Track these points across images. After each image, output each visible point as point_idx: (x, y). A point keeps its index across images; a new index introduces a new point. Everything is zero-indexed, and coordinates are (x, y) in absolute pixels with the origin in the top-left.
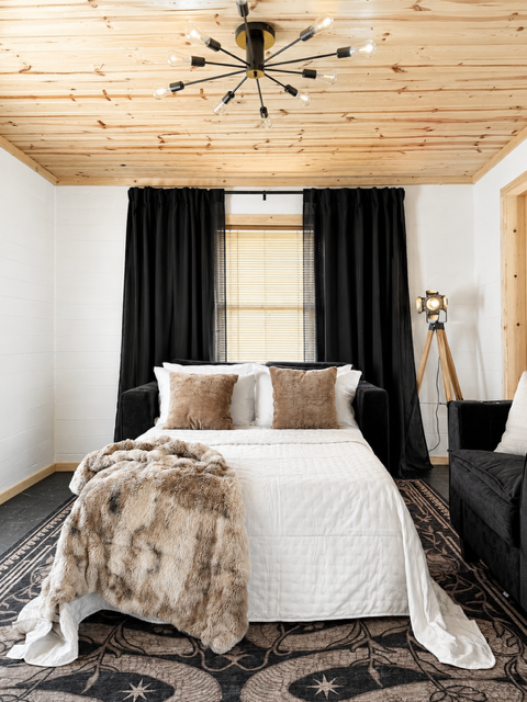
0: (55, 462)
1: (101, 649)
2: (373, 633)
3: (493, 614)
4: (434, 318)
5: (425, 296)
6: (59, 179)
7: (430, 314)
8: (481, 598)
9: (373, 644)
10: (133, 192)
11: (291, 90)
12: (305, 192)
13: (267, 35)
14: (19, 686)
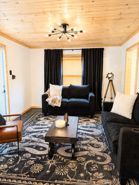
0: (32, 106)
1: (36, 142)
2: (82, 143)
3: (105, 142)
4: (110, 79)
5: (108, 74)
6: (30, 47)
7: (109, 78)
8: (104, 139)
9: (81, 145)
10: (45, 50)
11: (73, 36)
12: (82, 49)
13: (67, 26)
14: (24, 146)
